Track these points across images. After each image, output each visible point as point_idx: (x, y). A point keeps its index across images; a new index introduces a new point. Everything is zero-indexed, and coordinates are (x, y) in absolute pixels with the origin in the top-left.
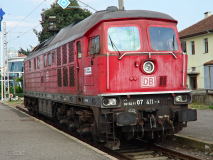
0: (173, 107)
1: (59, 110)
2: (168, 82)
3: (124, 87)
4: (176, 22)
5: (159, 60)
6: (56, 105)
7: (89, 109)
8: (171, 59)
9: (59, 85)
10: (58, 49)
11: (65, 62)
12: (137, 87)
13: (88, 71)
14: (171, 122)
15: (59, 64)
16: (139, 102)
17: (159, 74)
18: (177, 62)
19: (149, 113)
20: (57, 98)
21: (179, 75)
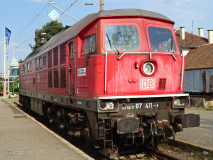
0: (171, 111)
1: (49, 110)
2: (167, 85)
3: (122, 90)
4: (173, 23)
5: (160, 61)
6: (46, 105)
7: (82, 112)
8: (171, 60)
9: (50, 86)
10: (49, 52)
11: (56, 64)
12: (136, 90)
13: (82, 72)
14: (171, 127)
15: (50, 66)
16: (138, 106)
17: (159, 76)
18: (176, 63)
19: (149, 118)
20: (47, 98)
21: (177, 78)
